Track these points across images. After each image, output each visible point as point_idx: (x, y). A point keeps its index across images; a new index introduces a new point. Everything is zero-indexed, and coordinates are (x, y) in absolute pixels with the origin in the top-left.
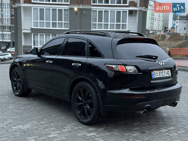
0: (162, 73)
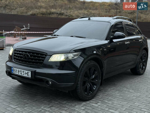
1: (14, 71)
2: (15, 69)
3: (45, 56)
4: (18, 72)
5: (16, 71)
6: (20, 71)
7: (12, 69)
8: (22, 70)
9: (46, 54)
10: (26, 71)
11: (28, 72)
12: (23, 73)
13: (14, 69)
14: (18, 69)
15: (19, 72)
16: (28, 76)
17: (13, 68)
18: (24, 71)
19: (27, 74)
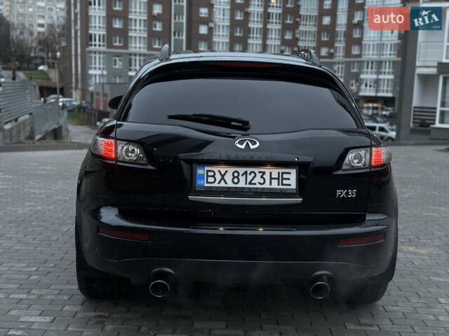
0: (250, 178)
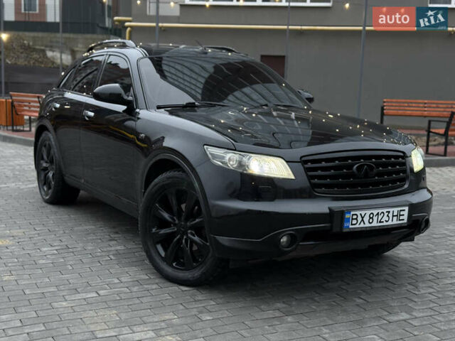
1: (354, 222)
2: (358, 213)
3: (404, 161)
4: (370, 218)
5: (363, 218)
6: (378, 214)
7: (347, 216)
8: (385, 211)
9: (402, 154)
10: (396, 210)
11: (401, 211)
12: (388, 216)
13: (353, 215)
14: (368, 212)
15: (372, 218)
16: (400, 220)
17: (352, 213)
18: (389, 212)
19: (399, 215)
